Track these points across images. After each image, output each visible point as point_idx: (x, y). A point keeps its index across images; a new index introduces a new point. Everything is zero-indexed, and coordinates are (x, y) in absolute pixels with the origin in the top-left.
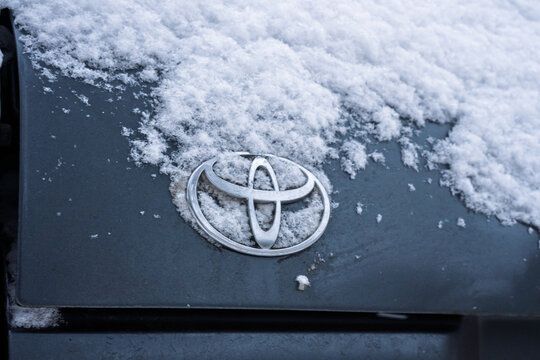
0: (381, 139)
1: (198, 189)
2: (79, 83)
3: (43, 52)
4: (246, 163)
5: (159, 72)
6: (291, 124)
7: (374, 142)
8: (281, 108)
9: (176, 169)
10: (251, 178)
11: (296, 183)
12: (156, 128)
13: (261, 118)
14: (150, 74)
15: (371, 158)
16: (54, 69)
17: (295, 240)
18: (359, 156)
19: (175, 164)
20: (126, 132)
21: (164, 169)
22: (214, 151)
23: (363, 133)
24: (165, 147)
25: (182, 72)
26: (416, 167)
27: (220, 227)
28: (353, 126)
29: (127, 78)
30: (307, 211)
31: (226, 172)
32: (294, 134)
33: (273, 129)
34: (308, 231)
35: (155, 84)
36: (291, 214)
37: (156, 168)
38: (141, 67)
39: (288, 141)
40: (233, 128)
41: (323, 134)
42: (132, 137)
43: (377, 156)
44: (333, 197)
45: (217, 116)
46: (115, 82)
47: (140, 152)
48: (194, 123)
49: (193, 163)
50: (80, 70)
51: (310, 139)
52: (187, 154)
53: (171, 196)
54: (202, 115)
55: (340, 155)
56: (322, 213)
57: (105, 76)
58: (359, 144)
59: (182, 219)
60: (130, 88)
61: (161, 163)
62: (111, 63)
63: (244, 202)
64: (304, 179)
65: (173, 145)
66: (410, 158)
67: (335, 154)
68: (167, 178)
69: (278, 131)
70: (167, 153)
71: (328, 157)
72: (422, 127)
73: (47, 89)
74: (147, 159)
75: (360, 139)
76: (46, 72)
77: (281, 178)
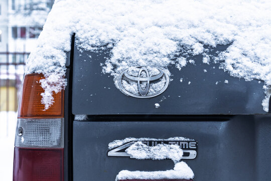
0: (194, 55)
1: (122, 79)
2: (89, 52)
3: (80, 44)
4: (138, 69)
5: (113, 44)
6: (155, 55)
7: (191, 56)
8: (152, 50)
9: (116, 74)
10: (139, 74)
11: (156, 74)
12: (110, 62)
13: (145, 54)
14: (110, 46)
15: (189, 62)
16: (83, 49)
17: (154, 92)
18: (183, 62)
19: (116, 72)
20: (101, 64)
21: (112, 74)
22: (127, 67)
23: (187, 53)
24: (112, 67)
25: (119, 44)
26: (208, 63)
27: (128, 90)
28: (183, 52)
29: (103, 48)
30: (159, 83)
31: (131, 73)
32: (156, 58)
33: (148, 58)
34: (159, 89)
35: (112, 48)
36: (154, 84)
37: (109, 74)
38: (108, 44)
39: (154, 61)
40: (134, 59)
41: (169, 56)
42: (103, 66)
43: (191, 61)
44: (171, 77)
45: (129, 56)
46: (99, 50)
47: (105, 70)
48: (121, 59)
49: (121, 72)
50: (89, 48)
51: (163, 59)
52: (119, 69)
53: (114, 82)
54: (124, 56)
55: (176, 63)
56: (165, 83)
57: (96, 48)
58: (183, 58)
59: (117, 89)
60: (104, 51)
61: (111, 72)
62: (99, 44)
63: (137, 82)
64: (159, 72)
65: (115, 67)
66: (206, 60)
67: (173, 63)
68: (113, 77)
69: (150, 58)
70: (113, 69)
71: (170, 64)
72: (215, 48)
73: (80, 55)
74: (107, 72)
75: (185, 56)
76: (80, 50)
77: (150, 73)
